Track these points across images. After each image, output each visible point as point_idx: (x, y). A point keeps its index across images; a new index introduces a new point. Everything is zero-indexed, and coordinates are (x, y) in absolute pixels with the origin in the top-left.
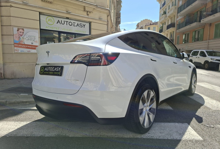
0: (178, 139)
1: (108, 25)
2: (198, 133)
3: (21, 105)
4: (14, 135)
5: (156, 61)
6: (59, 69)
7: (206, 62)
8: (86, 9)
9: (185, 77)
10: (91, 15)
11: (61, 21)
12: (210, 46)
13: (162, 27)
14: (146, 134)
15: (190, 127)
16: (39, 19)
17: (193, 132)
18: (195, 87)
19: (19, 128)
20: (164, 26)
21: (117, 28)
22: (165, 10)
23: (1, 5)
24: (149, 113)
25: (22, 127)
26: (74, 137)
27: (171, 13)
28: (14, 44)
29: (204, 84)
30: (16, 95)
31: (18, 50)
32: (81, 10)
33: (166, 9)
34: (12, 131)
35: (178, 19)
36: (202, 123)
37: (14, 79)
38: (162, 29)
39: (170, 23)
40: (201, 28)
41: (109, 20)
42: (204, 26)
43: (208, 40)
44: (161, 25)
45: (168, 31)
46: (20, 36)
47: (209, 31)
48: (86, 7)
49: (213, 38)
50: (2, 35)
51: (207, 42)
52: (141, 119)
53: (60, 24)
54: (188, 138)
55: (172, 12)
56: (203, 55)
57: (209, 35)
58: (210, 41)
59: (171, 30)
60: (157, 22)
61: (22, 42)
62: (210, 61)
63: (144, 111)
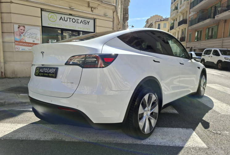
0: (180, 146)
1: (113, 22)
2: (203, 140)
3: (20, 106)
4: (9, 138)
5: (159, 62)
6: (54, 71)
7: (220, 61)
8: (91, 5)
9: (194, 78)
10: (96, 11)
11: (64, 17)
12: (224, 44)
13: (173, 23)
14: (147, 139)
15: (194, 133)
16: (40, 16)
17: (198, 139)
18: (204, 89)
19: (15, 131)
20: (175, 22)
21: (124, 24)
22: (176, 5)
23: (1, 2)
24: (150, 117)
25: (18, 129)
26: (70, 142)
27: (182, 8)
28: (15, 42)
29: (215, 85)
30: (15, 95)
31: (19, 48)
32: (85, 6)
33: (178, 4)
34: (7, 133)
35: (190, 15)
36: (208, 129)
37: (15, 78)
38: (173, 26)
39: (181, 19)
40: (215, 25)
41: (115, 16)
42: (218, 23)
43: (222, 38)
44: (172, 22)
45: (179, 28)
46: (21, 33)
47: (224, 28)
48: (90, 3)
49: (228, 35)
50: (2, 33)
51: (221, 40)
52: (141, 124)
53: (63, 20)
54: (191, 145)
55: (184, 7)
56: (216, 53)
57: (224, 33)
58: (224, 39)
59: (183, 26)
60: (168, 18)
61: (23, 40)
62: (224, 60)
63: (144, 116)
